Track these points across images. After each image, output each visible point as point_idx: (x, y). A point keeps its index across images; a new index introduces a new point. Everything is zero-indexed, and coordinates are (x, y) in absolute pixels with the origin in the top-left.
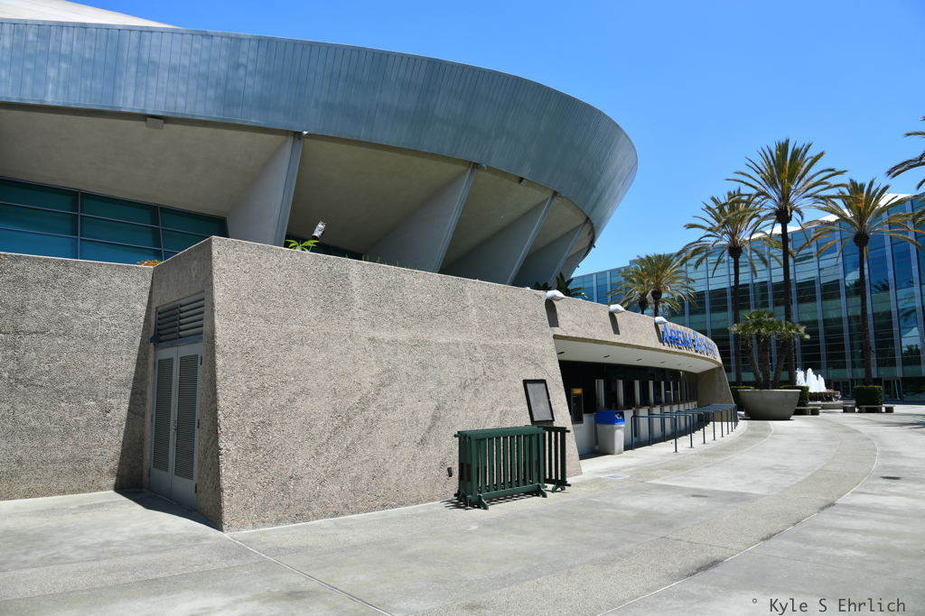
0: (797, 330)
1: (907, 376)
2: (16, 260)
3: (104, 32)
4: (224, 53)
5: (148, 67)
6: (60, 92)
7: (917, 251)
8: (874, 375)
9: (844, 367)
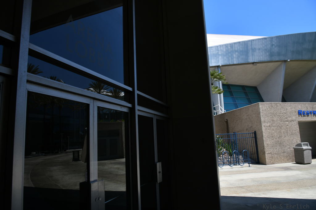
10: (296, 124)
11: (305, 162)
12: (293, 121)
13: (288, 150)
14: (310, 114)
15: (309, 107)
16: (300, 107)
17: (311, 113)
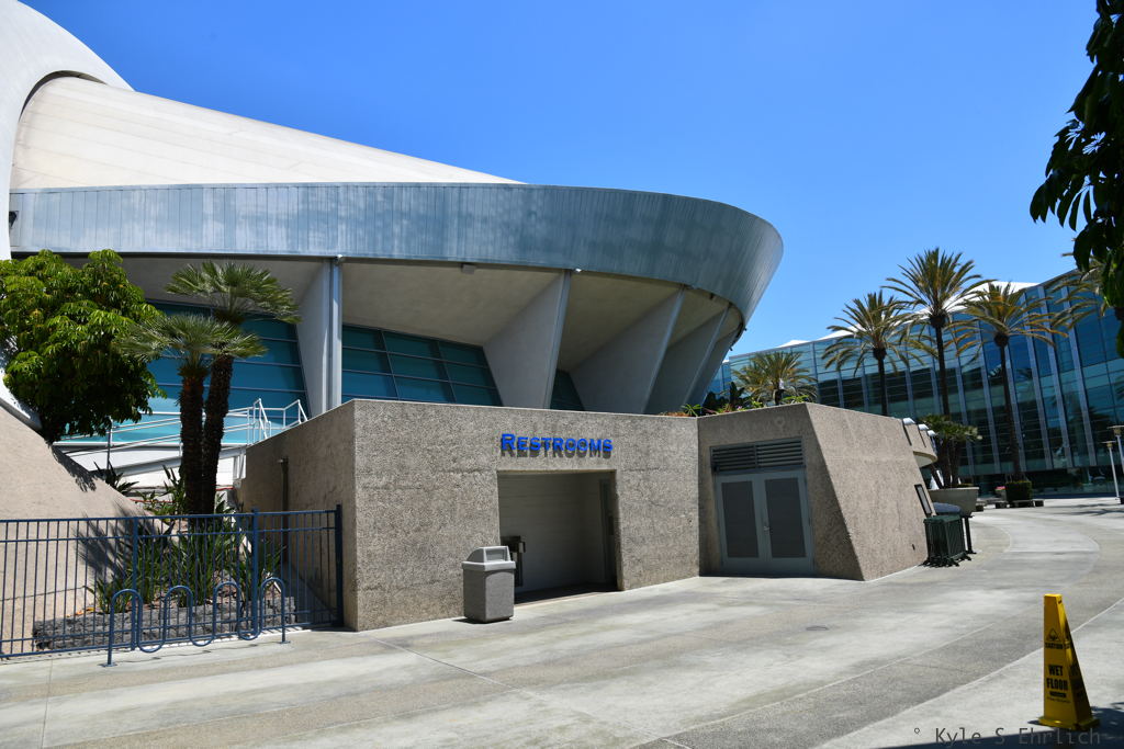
0: (971, 432)
4: (520, 202)
10: (491, 481)
11: (488, 617)
12: (478, 470)
13: (451, 572)
14: (542, 450)
15: (540, 426)
16: (509, 423)
17: (546, 445)
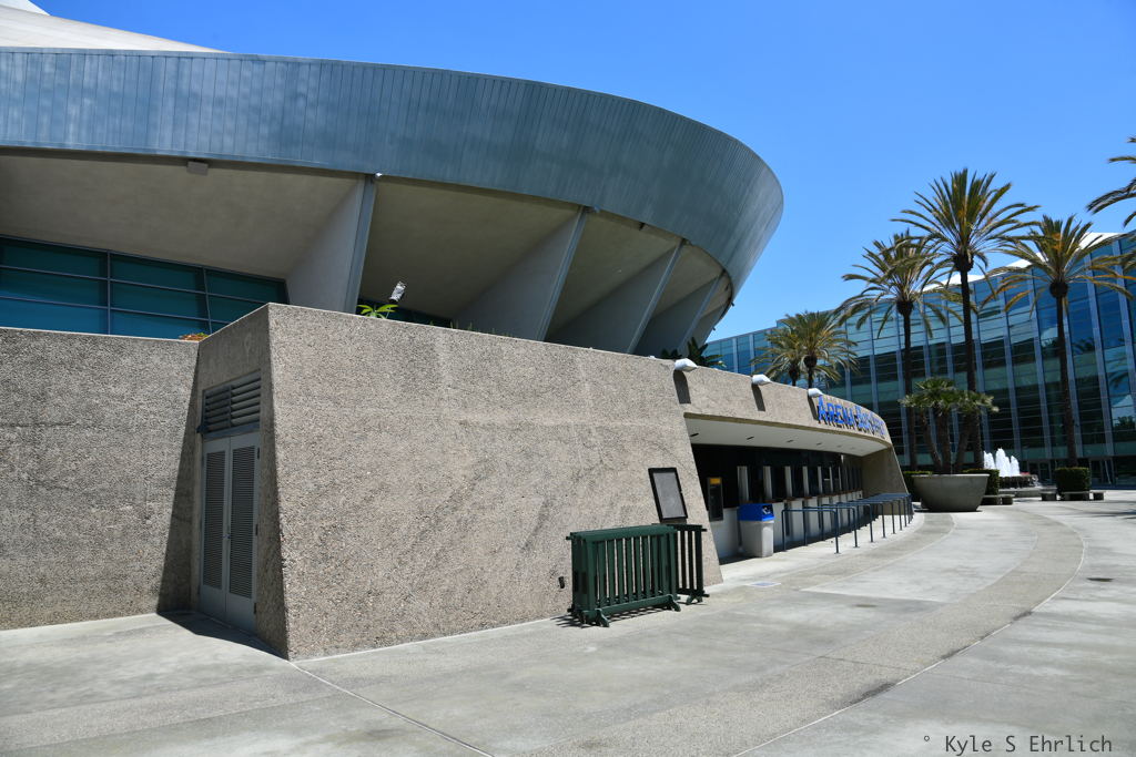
0: (983, 402)
1: (1119, 454)
2: (35, 337)
3: (135, 60)
4: (279, 80)
5: (188, 101)
6: (84, 133)
7: (1128, 300)
8: (1079, 454)
9: (1042, 445)
